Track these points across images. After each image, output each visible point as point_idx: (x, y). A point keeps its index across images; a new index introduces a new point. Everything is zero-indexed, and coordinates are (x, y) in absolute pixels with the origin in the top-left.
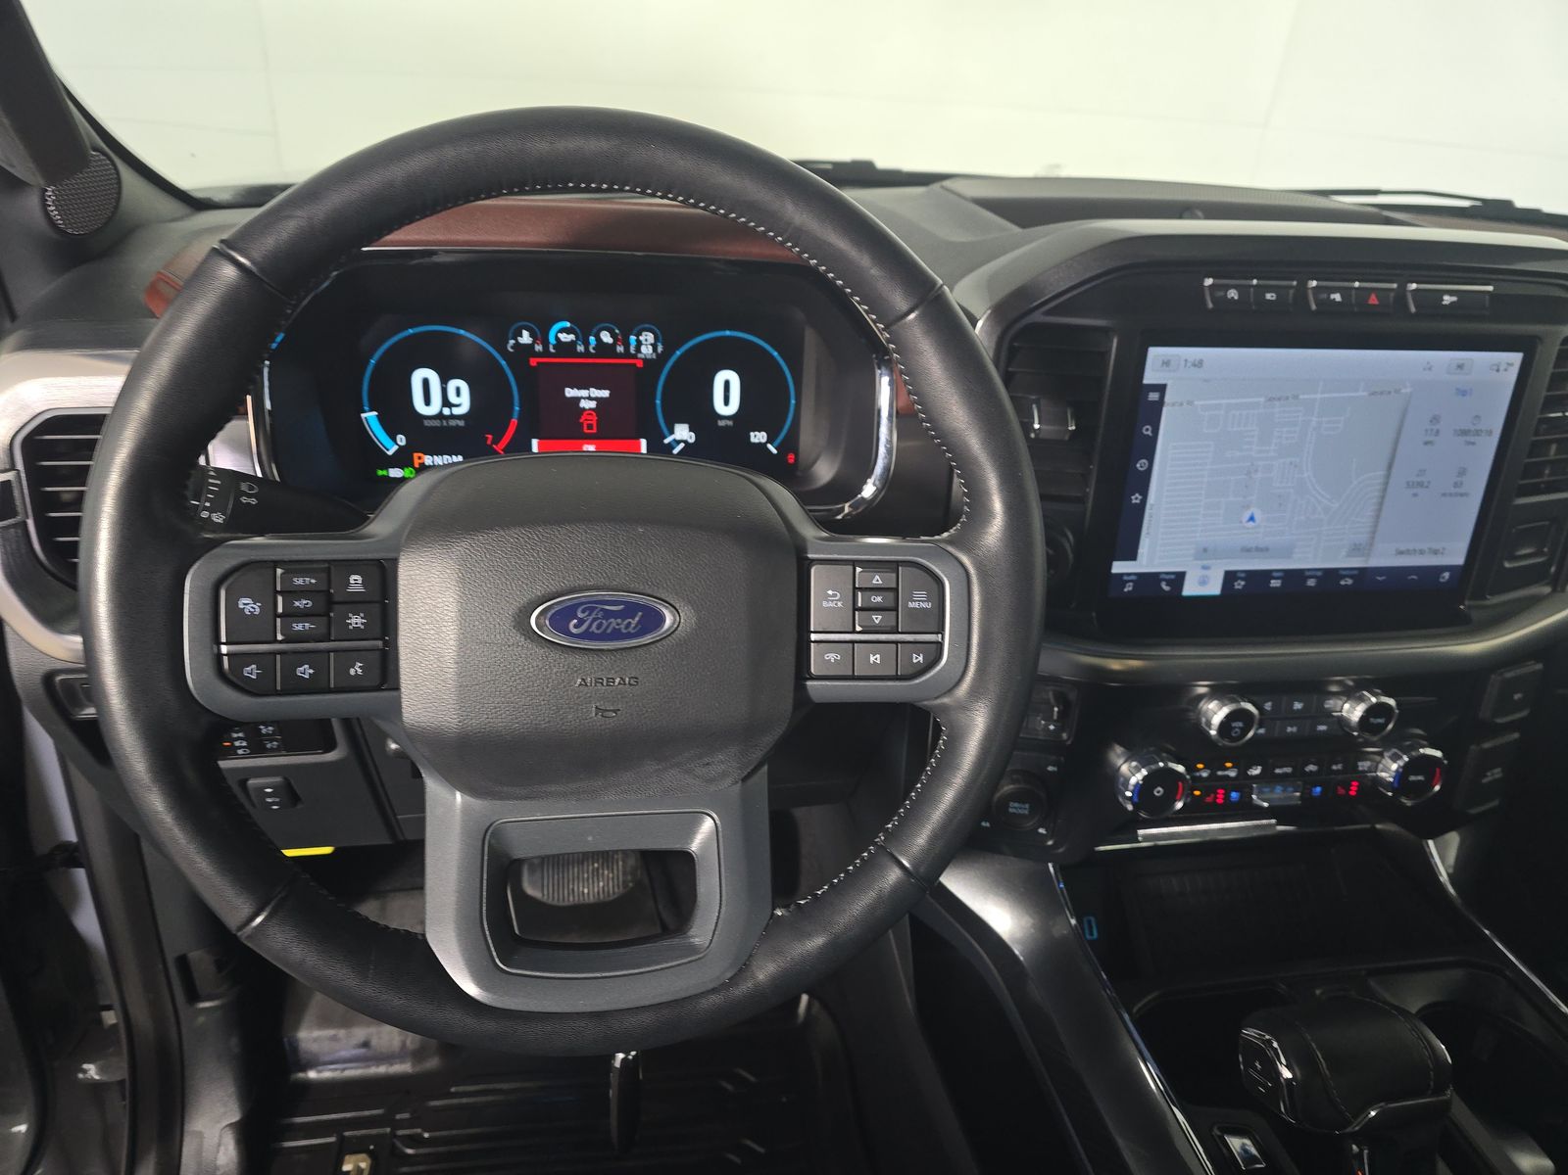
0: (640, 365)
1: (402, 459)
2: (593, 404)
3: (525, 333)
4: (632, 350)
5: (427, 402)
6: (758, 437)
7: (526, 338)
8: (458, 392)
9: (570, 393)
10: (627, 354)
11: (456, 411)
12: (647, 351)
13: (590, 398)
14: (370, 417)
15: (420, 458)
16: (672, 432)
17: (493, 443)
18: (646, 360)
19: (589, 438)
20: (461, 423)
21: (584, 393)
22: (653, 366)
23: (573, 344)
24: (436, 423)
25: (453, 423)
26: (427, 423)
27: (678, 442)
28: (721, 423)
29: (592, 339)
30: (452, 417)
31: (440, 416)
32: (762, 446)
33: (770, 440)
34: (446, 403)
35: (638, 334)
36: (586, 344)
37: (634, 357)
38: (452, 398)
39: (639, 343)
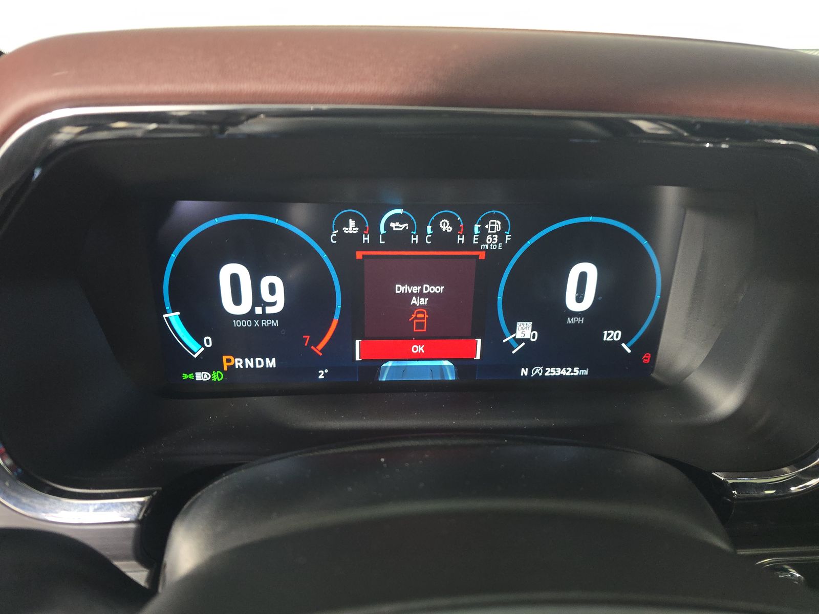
0: (482, 256)
1: (209, 361)
2: (424, 301)
3: (352, 223)
4: (475, 240)
5: (237, 300)
6: (613, 335)
7: (352, 228)
8: (272, 289)
9: (400, 289)
10: (468, 245)
11: (270, 310)
12: (492, 242)
13: (421, 295)
14: (174, 318)
15: (229, 361)
16: (513, 330)
17: (310, 344)
18: (489, 252)
19: (420, 338)
20: (275, 323)
21: (416, 289)
22: (498, 258)
23: (406, 234)
24: (248, 323)
25: (266, 323)
26: (237, 323)
27: (519, 341)
28: (570, 321)
29: (429, 229)
30: (265, 316)
31: (251, 315)
32: (616, 345)
33: (625, 339)
34: (257, 299)
35: (484, 223)
36: (422, 233)
37: (477, 248)
38: (266, 296)
39: (484, 233)
